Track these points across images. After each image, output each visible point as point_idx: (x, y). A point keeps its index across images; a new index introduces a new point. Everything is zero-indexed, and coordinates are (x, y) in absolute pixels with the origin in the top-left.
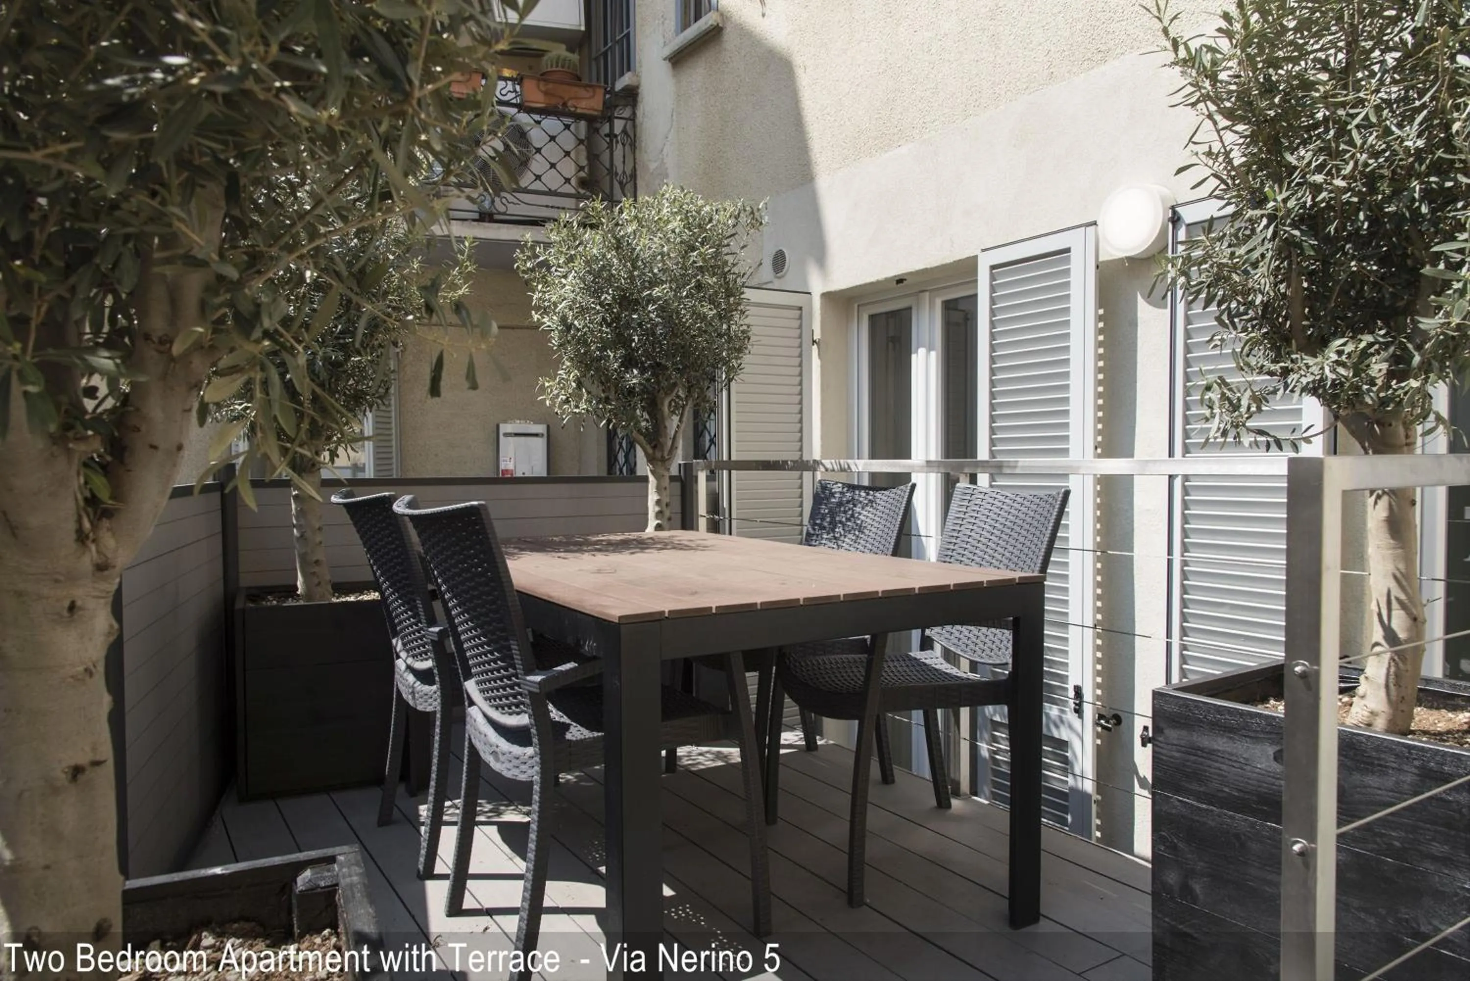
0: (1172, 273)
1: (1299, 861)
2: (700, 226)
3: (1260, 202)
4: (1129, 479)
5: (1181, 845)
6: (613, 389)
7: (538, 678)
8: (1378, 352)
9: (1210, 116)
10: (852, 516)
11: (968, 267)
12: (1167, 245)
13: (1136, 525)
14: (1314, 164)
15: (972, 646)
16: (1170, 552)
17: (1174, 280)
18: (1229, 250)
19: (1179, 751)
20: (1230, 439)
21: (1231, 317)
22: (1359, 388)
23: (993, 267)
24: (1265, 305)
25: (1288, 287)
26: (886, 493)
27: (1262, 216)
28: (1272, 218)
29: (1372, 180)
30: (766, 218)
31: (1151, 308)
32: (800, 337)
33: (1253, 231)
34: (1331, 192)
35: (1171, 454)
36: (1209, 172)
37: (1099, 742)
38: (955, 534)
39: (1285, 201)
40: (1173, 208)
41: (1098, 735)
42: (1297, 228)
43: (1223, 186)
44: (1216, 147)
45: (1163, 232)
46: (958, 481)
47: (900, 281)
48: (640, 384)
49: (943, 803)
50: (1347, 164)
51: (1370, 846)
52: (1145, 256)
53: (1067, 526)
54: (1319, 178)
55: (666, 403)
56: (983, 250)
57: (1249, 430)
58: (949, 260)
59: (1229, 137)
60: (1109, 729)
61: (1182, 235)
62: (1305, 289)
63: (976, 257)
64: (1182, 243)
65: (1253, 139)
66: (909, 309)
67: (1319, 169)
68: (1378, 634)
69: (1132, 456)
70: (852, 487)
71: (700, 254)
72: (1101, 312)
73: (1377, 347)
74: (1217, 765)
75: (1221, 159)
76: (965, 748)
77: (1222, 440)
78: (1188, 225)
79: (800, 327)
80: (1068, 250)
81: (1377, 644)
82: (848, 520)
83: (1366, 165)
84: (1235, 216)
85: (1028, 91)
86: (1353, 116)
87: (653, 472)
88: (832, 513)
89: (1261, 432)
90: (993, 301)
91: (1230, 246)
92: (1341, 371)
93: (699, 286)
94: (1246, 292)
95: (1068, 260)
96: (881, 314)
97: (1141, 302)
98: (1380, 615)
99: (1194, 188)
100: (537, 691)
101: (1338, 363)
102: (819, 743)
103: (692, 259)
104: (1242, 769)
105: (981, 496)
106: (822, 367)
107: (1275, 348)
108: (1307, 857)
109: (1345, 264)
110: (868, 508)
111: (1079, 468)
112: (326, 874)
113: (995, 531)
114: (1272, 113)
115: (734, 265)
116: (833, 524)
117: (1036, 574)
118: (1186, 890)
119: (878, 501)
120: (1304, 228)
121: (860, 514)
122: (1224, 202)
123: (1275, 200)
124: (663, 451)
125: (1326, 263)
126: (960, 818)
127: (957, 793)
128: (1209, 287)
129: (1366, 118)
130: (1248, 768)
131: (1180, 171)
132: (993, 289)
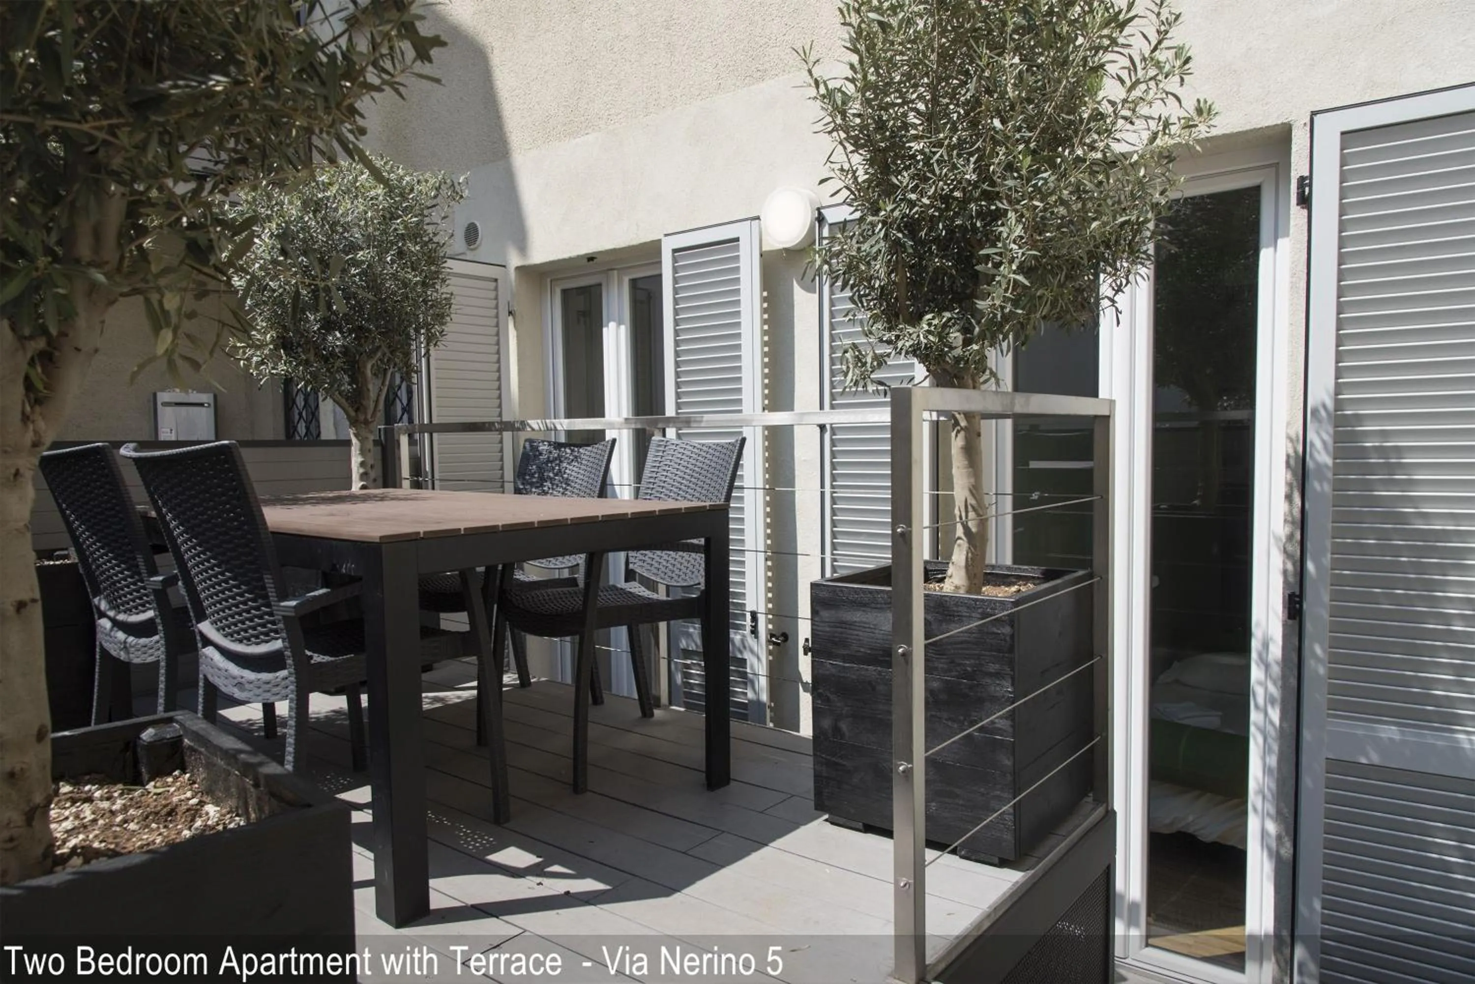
0: (818, 263)
1: (902, 659)
2: (402, 195)
3: (876, 211)
4: (791, 427)
5: (832, 697)
6: (312, 351)
7: (293, 603)
8: (954, 325)
9: (841, 143)
10: (560, 470)
11: (652, 250)
12: (815, 241)
13: (797, 473)
14: (910, 186)
15: (670, 574)
16: (822, 486)
17: (821, 267)
18: (857, 246)
19: (829, 626)
20: (860, 389)
21: (860, 297)
22: (942, 350)
23: (675, 251)
24: (882, 288)
25: (896, 276)
26: (589, 448)
27: (879, 221)
28: (884, 223)
29: (946, 199)
30: (467, 191)
31: (803, 291)
32: (497, 307)
33: (873, 231)
34: (921, 207)
35: (822, 407)
36: (842, 185)
37: (771, 658)
38: (652, 480)
39: (893, 211)
40: (818, 209)
41: (770, 653)
42: (901, 231)
43: (852, 197)
44: (846, 166)
45: (811, 229)
46: (653, 435)
47: (591, 258)
48: (343, 346)
49: (647, 713)
50: (931, 187)
51: (954, 673)
52: (798, 248)
53: (742, 476)
54: (913, 197)
55: (369, 366)
56: (666, 235)
57: (873, 381)
58: (635, 242)
59: (856, 159)
60: (778, 644)
61: (826, 232)
62: (908, 278)
63: (659, 241)
64: (826, 238)
65: (871, 162)
66: (600, 285)
67: (913, 191)
68: (960, 531)
69: (792, 410)
70: (558, 446)
71: (403, 222)
72: (765, 294)
73: (953, 321)
74: (856, 632)
75: (850, 176)
76: (663, 664)
77: (854, 389)
78: (830, 225)
79: (496, 298)
80: (737, 240)
81: (959, 538)
82: (556, 475)
83: (943, 190)
84: (861, 220)
85: (700, 97)
86: (935, 153)
87: (356, 435)
88: (540, 469)
89: (881, 383)
90: (676, 281)
91: (857, 242)
92: (931, 338)
93: (401, 254)
94: (870, 279)
95: (737, 248)
96: (573, 289)
97: (797, 289)
98: (961, 518)
99: (832, 195)
100: (293, 614)
101: (929, 332)
102: (532, 681)
103: (394, 226)
104: (873, 633)
105: (674, 447)
106: (518, 337)
107: (889, 321)
108: (907, 657)
109: (931, 259)
110: (573, 463)
111: (752, 420)
112: (168, 729)
113: (681, 492)
114: (883, 145)
115: (435, 234)
116: (542, 480)
117: (722, 502)
118: (836, 730)
119: (582, 456)
120: (906, 232)
121: (566, 468)
122: (853, 209)
123: (886, 210)
124: (366, 414)
125: (921, 259)
126: (662, 723)
127: (658, 705)
128: (844, 273)
129: (942, 156)
130: (877, 631)
131: (822, 181)
132: (675, 270)
